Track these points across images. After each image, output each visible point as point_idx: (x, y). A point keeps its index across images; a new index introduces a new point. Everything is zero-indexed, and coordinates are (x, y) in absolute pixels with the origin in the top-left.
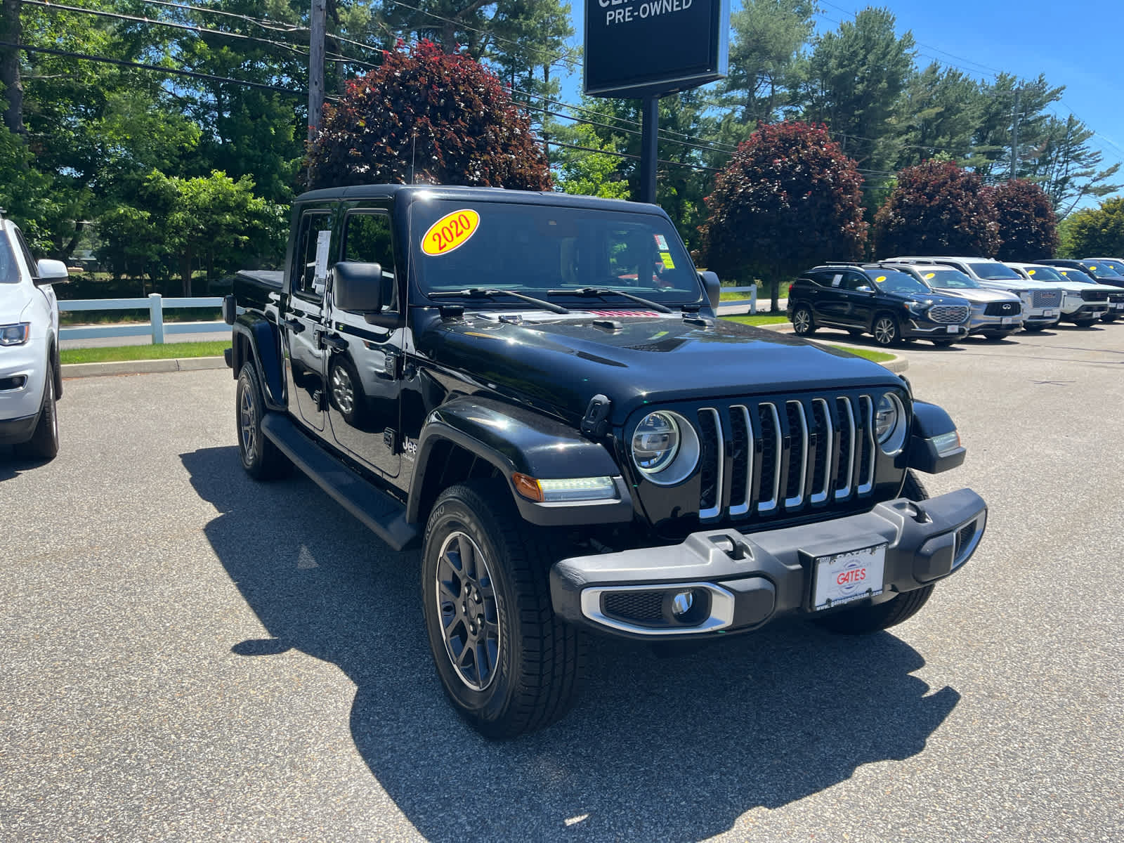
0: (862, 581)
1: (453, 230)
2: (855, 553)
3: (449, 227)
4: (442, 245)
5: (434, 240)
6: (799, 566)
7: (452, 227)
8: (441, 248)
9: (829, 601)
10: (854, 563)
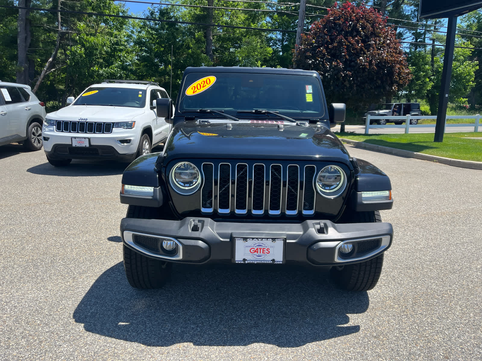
0: (267, 254)
1: (202, 85)
2: (260, 239)
3: (201, 84)
4: (195, 91)
5: (192, 89)
6: (228, 240)
7: (202, 83)
8: (194, 92)
9: (244, 260)
10: (261, 244)
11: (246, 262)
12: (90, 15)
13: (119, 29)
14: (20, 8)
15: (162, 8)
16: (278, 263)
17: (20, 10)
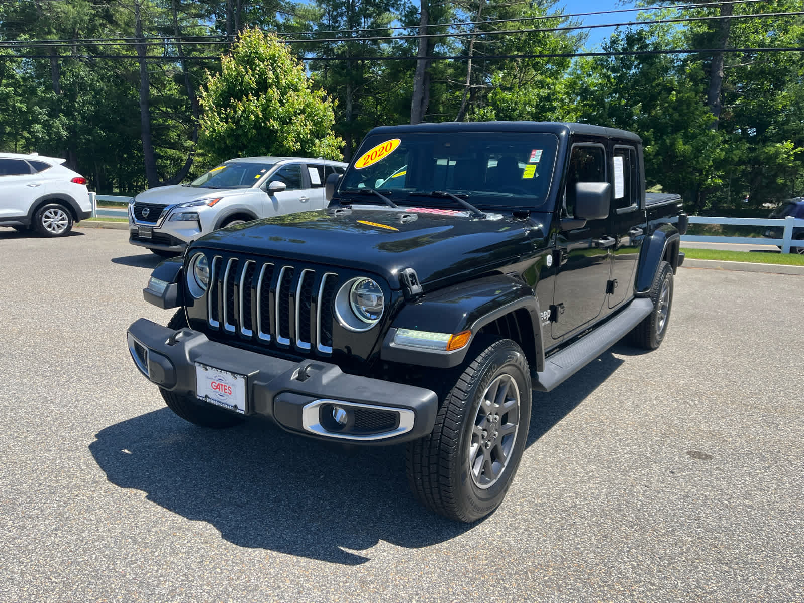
0: (230, 396)
1: (378, 154)
4: (366, 162)
5: (365, 159)
7: (379, 150)
9: (206, 397)
10: (221, 378)
11: (208, 401)
12: (513, 59)
13: (555, 75)
14: (419, 58)
15: (633, 31)
16: (240, 412)
17: (418, 61)
